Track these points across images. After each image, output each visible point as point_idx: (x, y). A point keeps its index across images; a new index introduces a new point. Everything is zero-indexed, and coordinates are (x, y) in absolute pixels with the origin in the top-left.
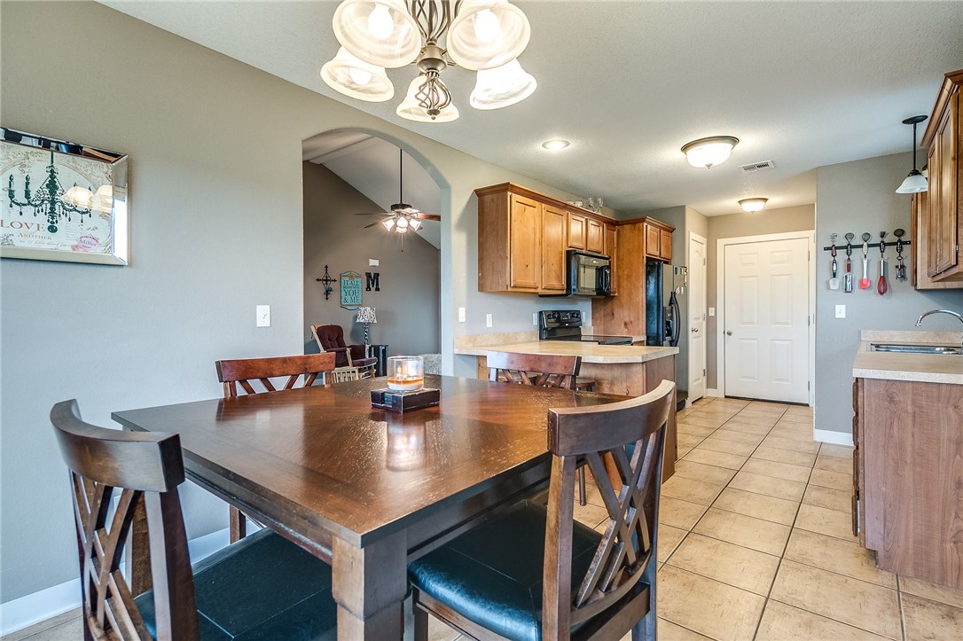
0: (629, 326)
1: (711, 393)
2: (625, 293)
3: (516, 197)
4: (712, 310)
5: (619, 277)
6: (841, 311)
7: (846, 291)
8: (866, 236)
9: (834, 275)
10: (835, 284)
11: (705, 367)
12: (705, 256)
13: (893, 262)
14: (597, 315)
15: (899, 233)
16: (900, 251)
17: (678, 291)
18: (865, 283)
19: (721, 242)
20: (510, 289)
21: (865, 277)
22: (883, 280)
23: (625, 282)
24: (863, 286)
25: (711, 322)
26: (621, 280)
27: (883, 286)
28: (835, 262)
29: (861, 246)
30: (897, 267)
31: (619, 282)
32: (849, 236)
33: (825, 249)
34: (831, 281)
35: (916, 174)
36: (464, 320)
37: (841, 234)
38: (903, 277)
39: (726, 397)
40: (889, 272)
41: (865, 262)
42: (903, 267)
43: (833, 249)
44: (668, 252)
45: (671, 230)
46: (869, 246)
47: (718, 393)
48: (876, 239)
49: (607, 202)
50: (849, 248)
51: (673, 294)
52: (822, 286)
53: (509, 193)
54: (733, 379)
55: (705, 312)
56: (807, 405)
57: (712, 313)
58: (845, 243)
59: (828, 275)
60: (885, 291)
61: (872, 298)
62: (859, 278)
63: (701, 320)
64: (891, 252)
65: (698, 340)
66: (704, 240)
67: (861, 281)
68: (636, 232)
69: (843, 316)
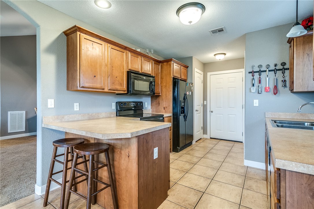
0: (166, 109)
1: (205, 136)
2: (164, 94)
3: (83, 36)
4: (205, 102)
5: (162, 86)
6: (256, 103)
7: (259, 93)
8: (268, 66)
9: (253, 85)
10: (254, 89)
11: (202, 126)
12: (202, 79)
13: (280, 79)
14: (153, 104)
15: (283, 64)
16: (283, 73)
17: (188, 93)
18: (267, 89)
19: (209, 74)
20: (79, 89)
21: (267, 86)
22: (276, 87)
23: (164, 89)
24: (266, 90)
25: (205, 107)
26: (162, 88)
27: (276, 91)
28: (253, 79)
29: (265, 71)
30: (282, 81)
31: (161, 89)
32: (260, 66)
33: (249, 73)
34: (252, 88)
35: (298, 24)
36: (53, 106)
37: (257, 65)
38: (285, 86)
39: (211, 138)
40: (279, 83)
41: (267, 79)
42: (285, 81)
43: (252, 73)
44: (185, 76)
45: (187, 67)
46: (269, 71)
47: (207, 136)
48: (272, 67)
49: (156, 52)
50: (260, 72)
51: (185, 94)
52: (248, 90)
53: (78, 33)
54: (214, 131)
55: (202, 102)
56: (242, 142)
57: (205, 104)
58: (258, 70)
59: (251, 85)
60: (277, 93)
61: (270, 97)
62: (264, 87)
63: (200, 106)
64: (279, 73)
65: (199, 114)
66: (202, 73)
67: (266, 88)
68: (169, 66)
69: (257, 105)
